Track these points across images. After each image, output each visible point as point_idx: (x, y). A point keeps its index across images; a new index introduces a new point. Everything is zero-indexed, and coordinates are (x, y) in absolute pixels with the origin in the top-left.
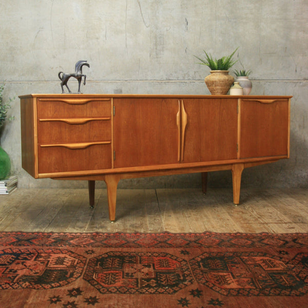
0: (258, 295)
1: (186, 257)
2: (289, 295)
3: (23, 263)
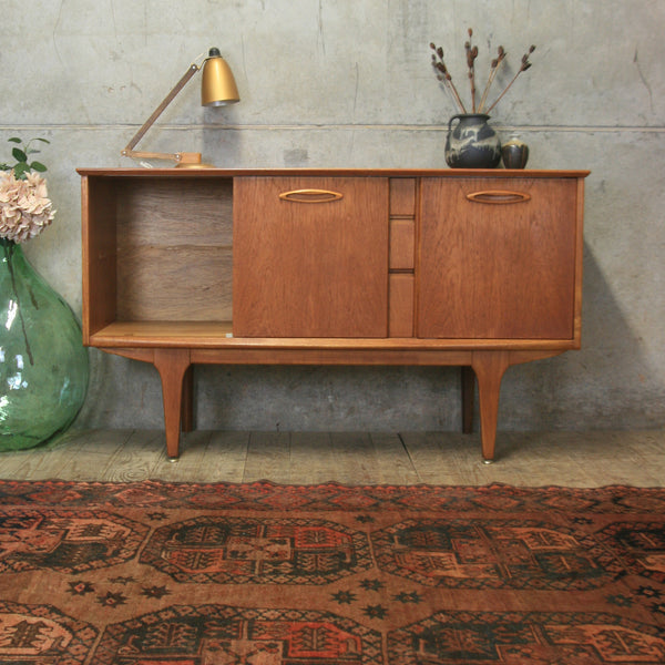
0: (501, 587)
1: (366, 528)
2: (564, 589)
3: (12, 533)
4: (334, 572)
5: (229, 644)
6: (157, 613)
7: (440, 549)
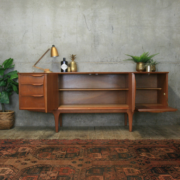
0: (108, 160)
1: (83, 148)
2: (122, 160)
3: (6, 150)
4: (74, 157)
5: (47, 172)
6: (33, 166)
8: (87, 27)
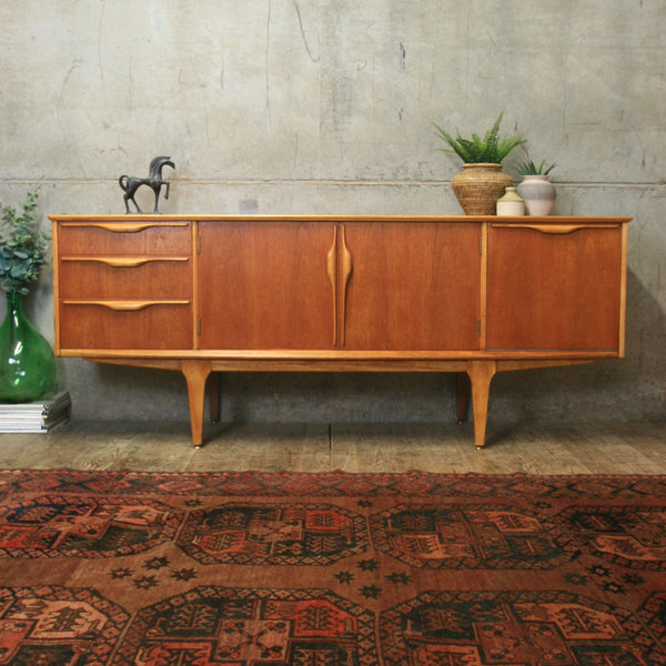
0: (476, 568)
1: (365, 512)
2: (529, 569)
3: (69, 520)
4: (337, 552)
5: (243, 625)
6: (183, 596)
7: (426, 531)
8: (307, 49)
